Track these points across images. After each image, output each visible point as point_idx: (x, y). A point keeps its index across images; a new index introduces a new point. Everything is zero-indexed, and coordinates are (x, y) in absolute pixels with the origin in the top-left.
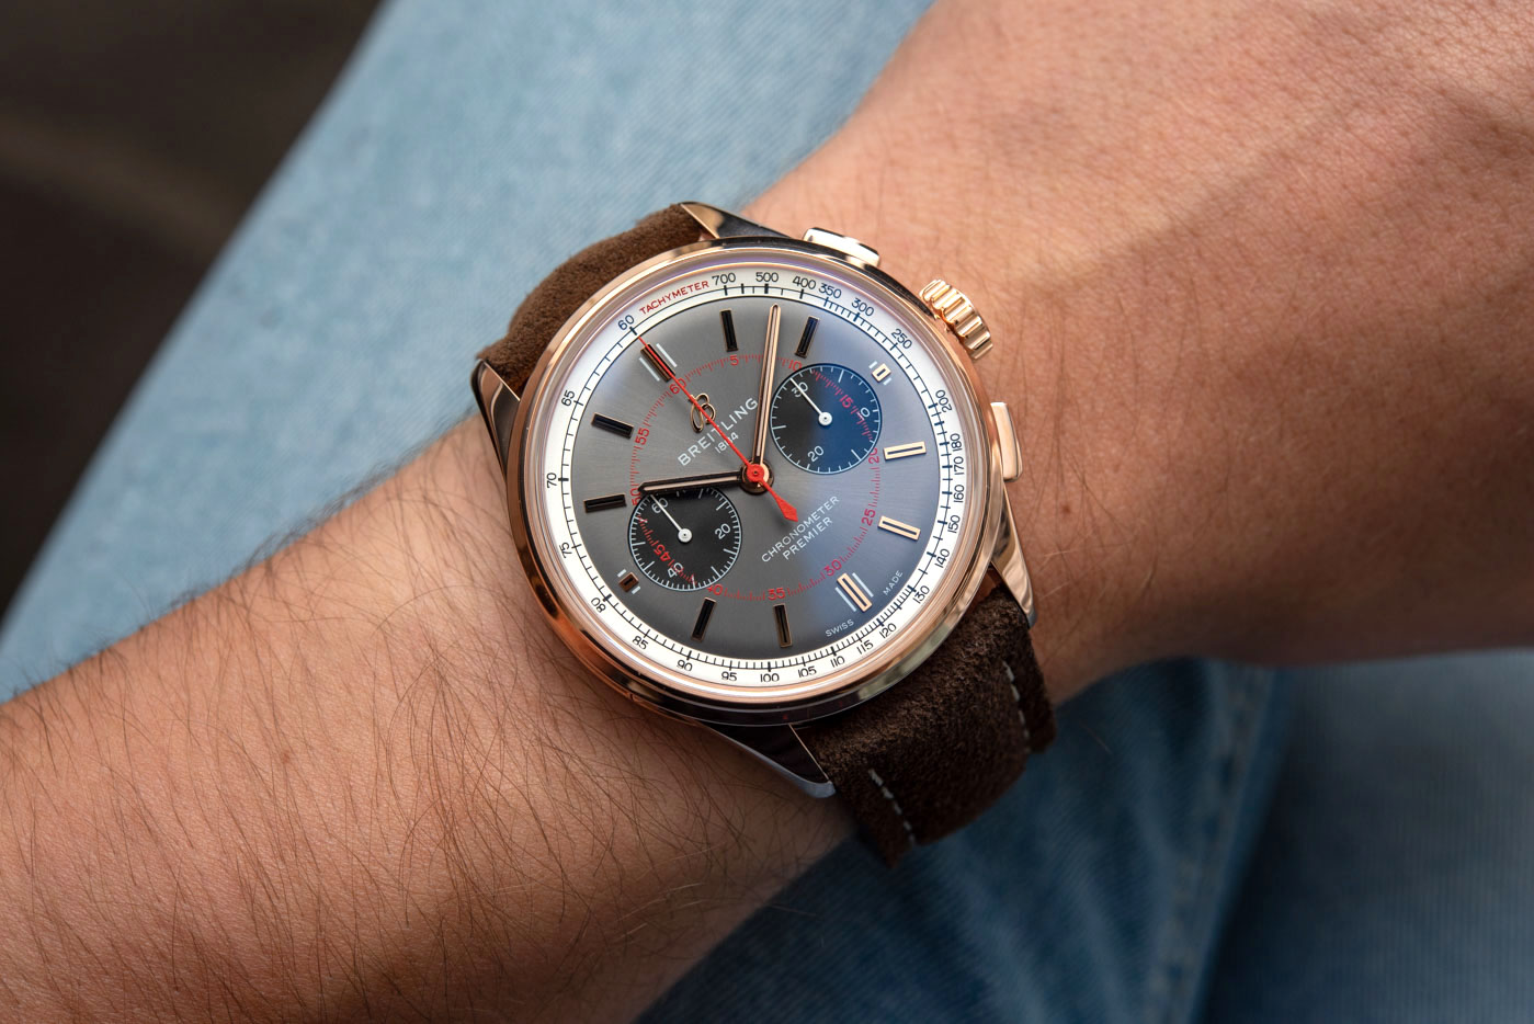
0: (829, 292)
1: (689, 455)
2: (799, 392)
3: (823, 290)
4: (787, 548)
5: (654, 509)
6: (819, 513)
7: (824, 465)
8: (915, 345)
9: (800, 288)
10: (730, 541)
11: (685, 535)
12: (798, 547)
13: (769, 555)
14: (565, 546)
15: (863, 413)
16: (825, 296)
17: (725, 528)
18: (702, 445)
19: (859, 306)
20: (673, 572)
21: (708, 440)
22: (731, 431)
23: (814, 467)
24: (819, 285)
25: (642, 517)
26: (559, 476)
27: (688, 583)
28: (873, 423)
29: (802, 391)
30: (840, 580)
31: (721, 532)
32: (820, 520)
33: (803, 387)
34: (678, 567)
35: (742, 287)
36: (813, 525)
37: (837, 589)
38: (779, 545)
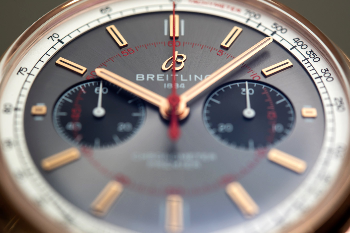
0: (312, 56)
1: (145, 77)
2: (245, 92)
3: (309, 53)
5: (96, 90)
7: (224, 136)
8: (346, 112)
9: (295, 44)
10: (124, 135)
11: (99, 111)
14: (25, 70)
15: (277, 128)
16: (307, 56)
19: (325, 73)
20: (71, 126)
21: (164, 78)
22: (183, 82)
23: (217, 133)
24: (309, 49)
26: (60, 38)
28: (278, 136)
29: (248, 93)
31: (123, 127)
33: (251, 91)
34: (77, 126)
35: (260, 24)
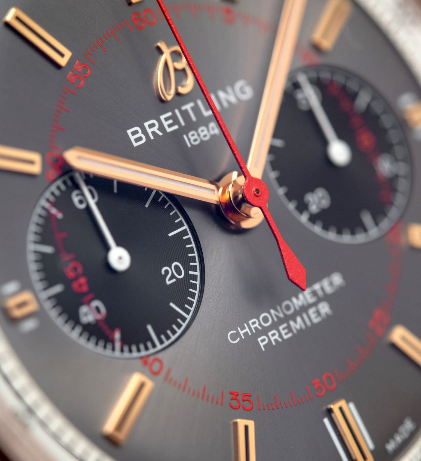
1: (145, 132)
4: (264, 331)
5: (76, 199)
6: (314, 293)
10: (181, 292)
11: (121, 258)
12: (280, 336)
13: (238, 335)
17: (177, 268)
18: (166, 124)
20: (88, 314)
22: (210, 119)
25: (54, 205)
27: (108, 340)
30: (335, 407)
31: (171, 273)
32: (315, 304)
34: (98, 309)
36: (304, 309)
37: (326, 421)
38: (254, 324)
